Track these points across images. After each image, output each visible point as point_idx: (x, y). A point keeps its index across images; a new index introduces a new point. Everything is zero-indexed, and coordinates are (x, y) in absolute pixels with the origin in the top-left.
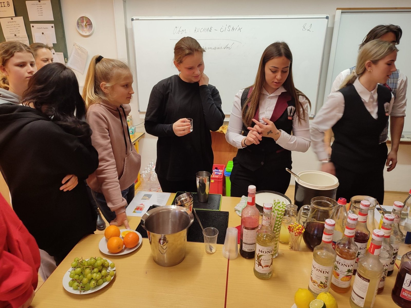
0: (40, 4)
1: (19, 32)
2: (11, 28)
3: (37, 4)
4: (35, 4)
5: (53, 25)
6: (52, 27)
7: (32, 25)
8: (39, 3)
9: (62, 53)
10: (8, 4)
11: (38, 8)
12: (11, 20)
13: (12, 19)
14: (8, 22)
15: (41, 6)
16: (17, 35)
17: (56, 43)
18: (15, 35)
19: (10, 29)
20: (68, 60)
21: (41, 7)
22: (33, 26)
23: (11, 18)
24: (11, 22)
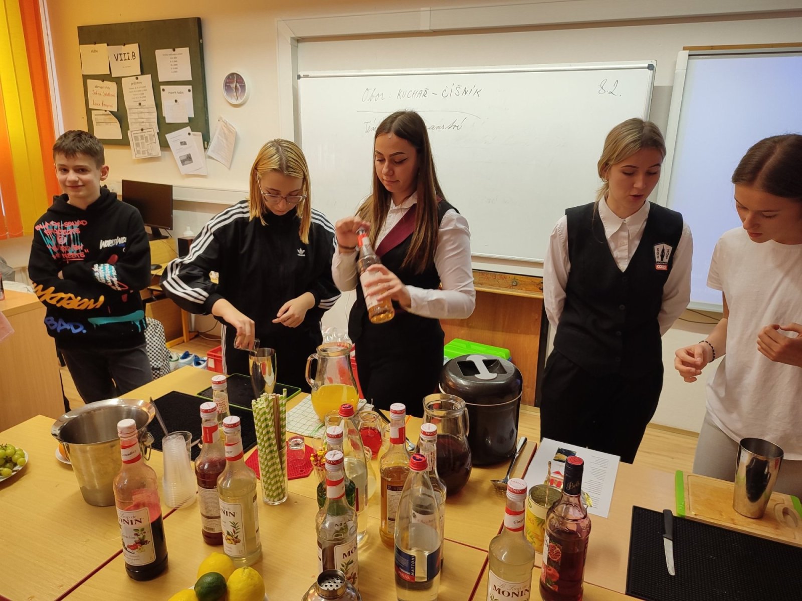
0: (174, 55)
1: (144, 99)
2: (134, 93)
3: (170, 55)
4: (167, 55)
5: (190, 87)
6: (189, 91)
7: (162, 87)
8: (173, 53)
9: (200, 133)
10: (133, 56)
11: (172, 60)
12: (136, 81)
13: (137, 78)
14: (132, 84)
15: (175, 58)
16: (142, 104)
17: (193, 116)
18: (140, 104)
19: (134, 95)
20: (210, 144)
21: (176, 60)
22: (163, 90)
23: (135, 77)
24: (135, 84)
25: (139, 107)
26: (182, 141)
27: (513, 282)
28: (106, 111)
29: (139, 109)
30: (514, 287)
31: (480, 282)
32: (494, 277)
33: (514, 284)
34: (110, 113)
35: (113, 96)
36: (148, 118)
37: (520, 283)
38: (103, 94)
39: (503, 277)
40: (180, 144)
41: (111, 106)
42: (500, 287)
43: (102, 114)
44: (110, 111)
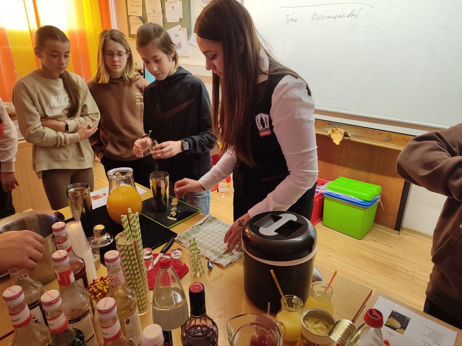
2: (151, 4)
6: (180, 0)
9: (186, 29)
16: (155, 11)
17: (182, 18)
20: (191, 36)
22: (166, 1)
25: (154, 13)
26: (176, 34)
27: (387, 138)
28: (137, 16)
29: (153, 14)
30: (388, 141)
31: (362, 136)
32: (373, 133)
33: (388, 139)
34: (139, 18)
35: (140, 6)
36: (158, 20)
37: (394, 138)
38: (135, 6)
39: (380, 133)
40: (174, 36)
41: (139, 13)
42: (376, 140)
43: (134, 18)
44: (139, 17)
